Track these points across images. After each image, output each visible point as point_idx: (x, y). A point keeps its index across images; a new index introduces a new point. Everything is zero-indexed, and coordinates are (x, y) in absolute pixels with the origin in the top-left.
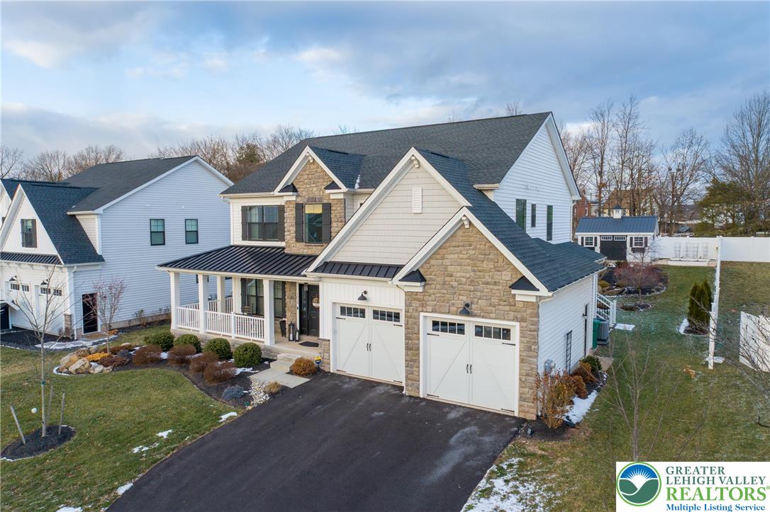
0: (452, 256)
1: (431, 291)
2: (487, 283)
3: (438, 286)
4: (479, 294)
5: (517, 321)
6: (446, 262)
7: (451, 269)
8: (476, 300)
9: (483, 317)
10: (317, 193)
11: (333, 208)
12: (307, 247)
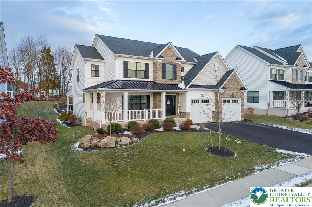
2: (236, 89)
4: (235, 92)
5: (241, 98)
9: (235, 97)
10: (171, 60)
11: (177, 67)
12: (167, 81)
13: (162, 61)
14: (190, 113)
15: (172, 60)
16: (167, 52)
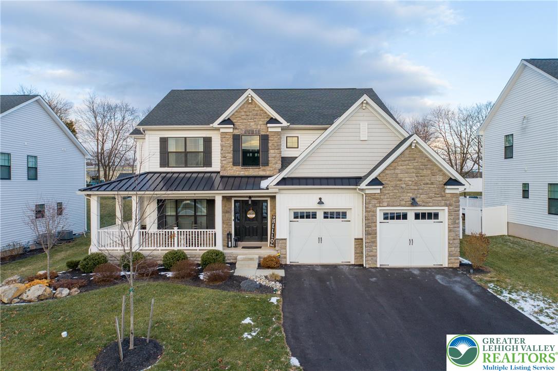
0: (401, 167)
1: (387, 192)
2: (427, 184)
3: (392, 188)
4: (421, 191)
5: (447, 206)
6: (397, 171)
7: (400, 176)
8: (419, 195)
9: (424, 206)
10: (254, 127)
11: (270, 139)
12: (244, 170)
13: (231, 130)
14: (285, 239)
15: (259, 125)
16: (245, 110)
